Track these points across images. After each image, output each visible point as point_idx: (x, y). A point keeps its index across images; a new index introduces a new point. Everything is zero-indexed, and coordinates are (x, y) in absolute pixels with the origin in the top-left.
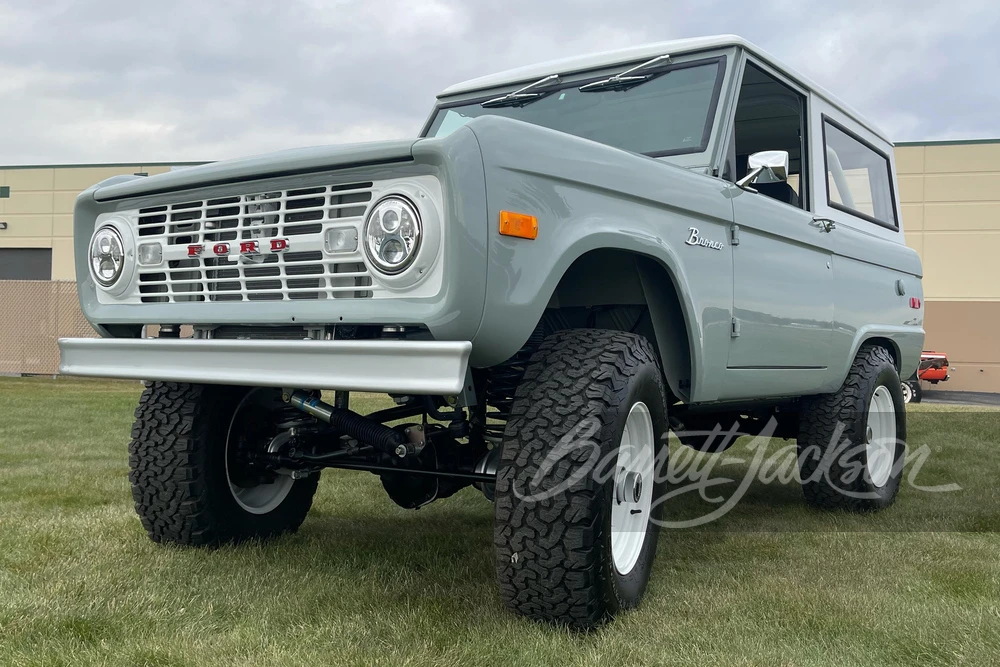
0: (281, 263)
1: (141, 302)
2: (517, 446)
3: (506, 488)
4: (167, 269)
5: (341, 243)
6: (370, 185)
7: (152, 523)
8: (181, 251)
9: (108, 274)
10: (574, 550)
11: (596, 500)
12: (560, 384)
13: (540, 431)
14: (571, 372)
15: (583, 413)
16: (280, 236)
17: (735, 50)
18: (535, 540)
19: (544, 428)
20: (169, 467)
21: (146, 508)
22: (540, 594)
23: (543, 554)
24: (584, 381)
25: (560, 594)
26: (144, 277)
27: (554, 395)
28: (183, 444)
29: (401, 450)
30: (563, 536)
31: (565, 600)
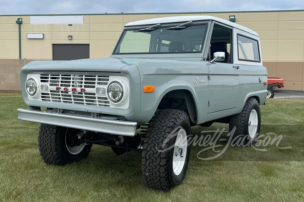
0: (84, 95)
1: (42, 100)
2: (147, 145)
3: (144, 156)
4: (50, 92)
5: (101, 92)
6: (109, 77)
7: (45, 158)
8: (54, 88)
9: (32, 93)
10: (162, 172)
11: (168, 159)
12: (159, 128)
13: (153, 141)
14: (162, 125)
15: (165, 137)
16: (83, 88)
17: (211, 21)
18: (152, 170)
19: (154, 140)
20: (49, 143)
21: (43, 154)
22: (154, 183)
23: (154, 173)
24: (165, 127)
25: (159, 183)
26: (42, 94)
27: (157, 131)
28: (53, 137)
29: (117, 143)
30: (159, 169)
31: (160, 185)
